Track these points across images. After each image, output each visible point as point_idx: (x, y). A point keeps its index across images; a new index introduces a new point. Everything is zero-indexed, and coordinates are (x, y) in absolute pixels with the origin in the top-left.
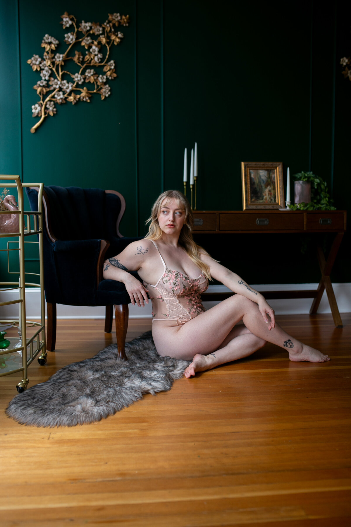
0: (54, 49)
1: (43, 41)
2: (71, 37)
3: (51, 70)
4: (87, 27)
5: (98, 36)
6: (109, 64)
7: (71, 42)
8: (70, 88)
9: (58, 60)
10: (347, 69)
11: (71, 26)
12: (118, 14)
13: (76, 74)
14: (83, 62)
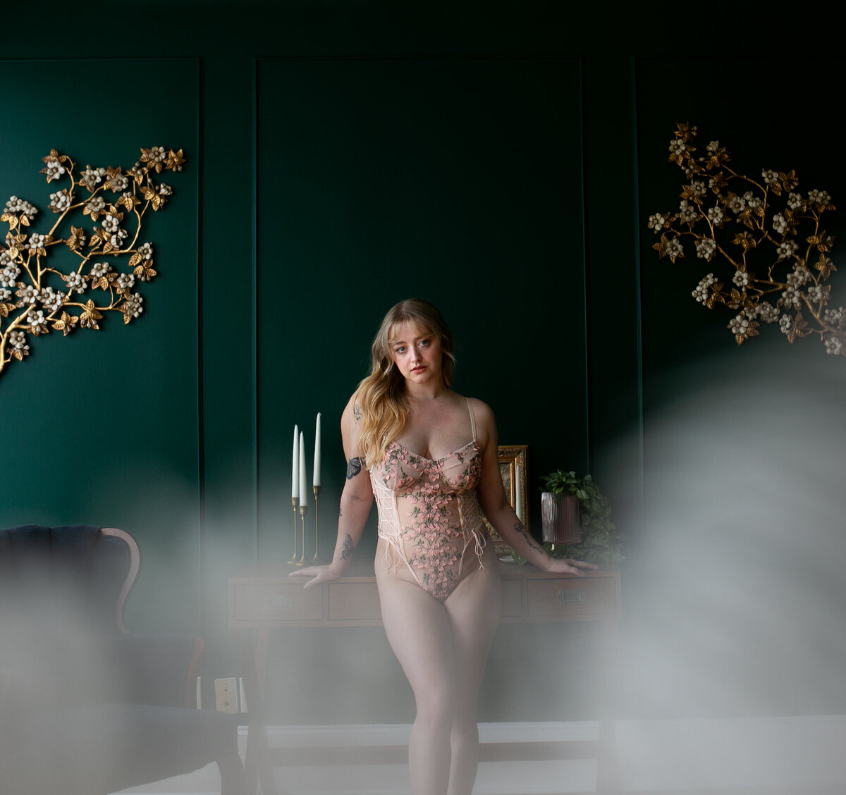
0: (28, 224)
1: (6, 210)
2: (63, 199)
3: (20, 266)
4: (95, 177)
5: (120, 193)
6: (140, 250)
7: (63, 209)
8: (59, 303)
9: (34, 246)
10: (663, 237)
11: (64, 177)
12: (161, 149)
13: (73, 274)
14: (85, 249)
